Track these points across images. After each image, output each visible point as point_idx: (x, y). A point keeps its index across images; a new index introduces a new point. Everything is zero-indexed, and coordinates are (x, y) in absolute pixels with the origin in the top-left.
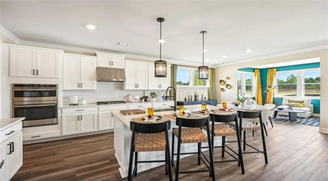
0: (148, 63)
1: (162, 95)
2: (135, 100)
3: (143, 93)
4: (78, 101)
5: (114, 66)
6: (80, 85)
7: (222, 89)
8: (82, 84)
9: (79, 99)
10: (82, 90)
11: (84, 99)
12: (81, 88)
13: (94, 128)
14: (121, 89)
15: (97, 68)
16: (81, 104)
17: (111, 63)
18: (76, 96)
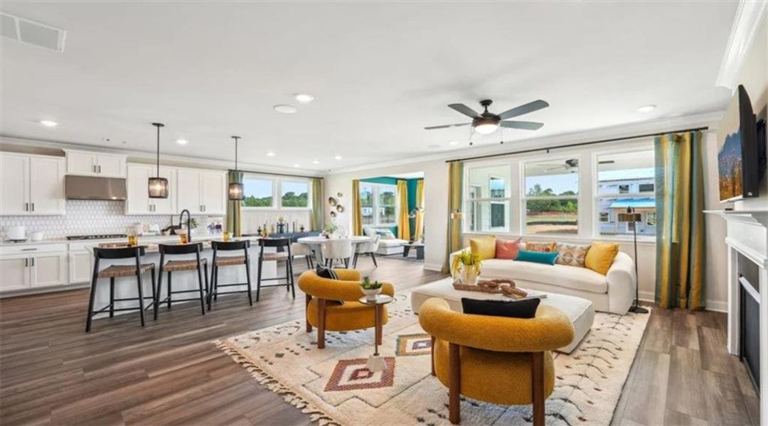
0: (177, 168)
1: (209, 224)
2: (150, 231)
3: (169, 220)
4: (26, 235)
5: (103, 174)
6: (29, 207)
7: (332, 213)
8: (33, 205)
9: (28, 232)
10: (33, 216)
11: (38, 231)
12: (33, 213)
13: (58, 278)
14: (120, 214)
15: (67, 177)
16: (32, 241)
17: (97, 168)
18: (21, 225)
